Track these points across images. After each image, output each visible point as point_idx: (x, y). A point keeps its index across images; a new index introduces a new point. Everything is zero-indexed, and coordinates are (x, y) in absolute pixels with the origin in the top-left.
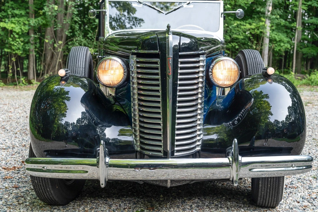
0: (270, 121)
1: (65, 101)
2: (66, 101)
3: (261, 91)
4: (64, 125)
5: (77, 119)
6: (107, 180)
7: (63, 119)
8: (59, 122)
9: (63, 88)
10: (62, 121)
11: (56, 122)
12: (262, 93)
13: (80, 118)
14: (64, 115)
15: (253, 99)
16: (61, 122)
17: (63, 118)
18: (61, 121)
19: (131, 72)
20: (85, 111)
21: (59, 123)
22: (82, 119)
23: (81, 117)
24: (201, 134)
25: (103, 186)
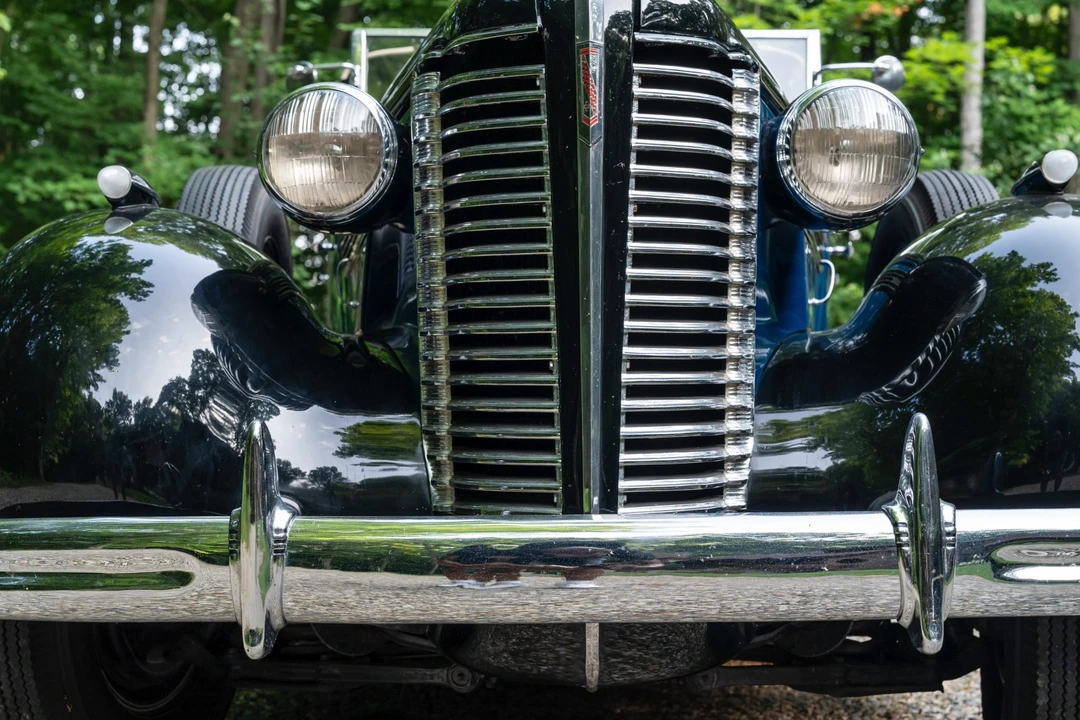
0: (1075, 379)
1: (118, 298)
2: (124, 299)
3: (1014, 253)
4: (107, 411)
5: (167, 382)
6: (277, 623)
7: (99, 378)
8: (85, 392)
9: (124, 249)
10: (96, 388)
11: (68, 393)
12: (1022, 260)
13: (180, 380)
14: (108, 357)
15: (982, 284)
16: (91, 394)
17: (103, 372)
18: (92, 388)
19: (416, 150)
20: (212, 350)
21: (84, 398)
22: (194, 383)
23: (186, 374)
24: (745, 434)
25: (255, 651)
